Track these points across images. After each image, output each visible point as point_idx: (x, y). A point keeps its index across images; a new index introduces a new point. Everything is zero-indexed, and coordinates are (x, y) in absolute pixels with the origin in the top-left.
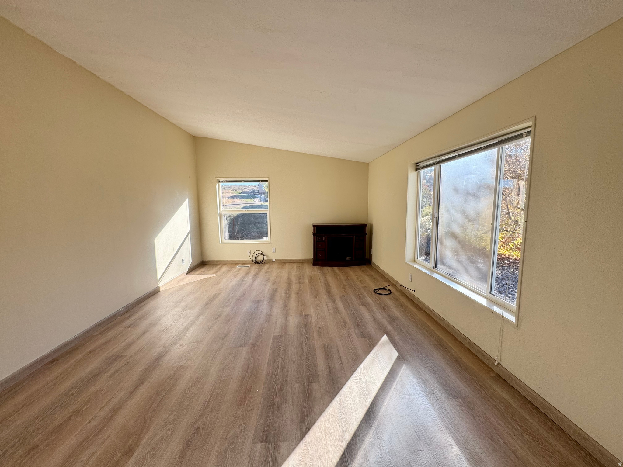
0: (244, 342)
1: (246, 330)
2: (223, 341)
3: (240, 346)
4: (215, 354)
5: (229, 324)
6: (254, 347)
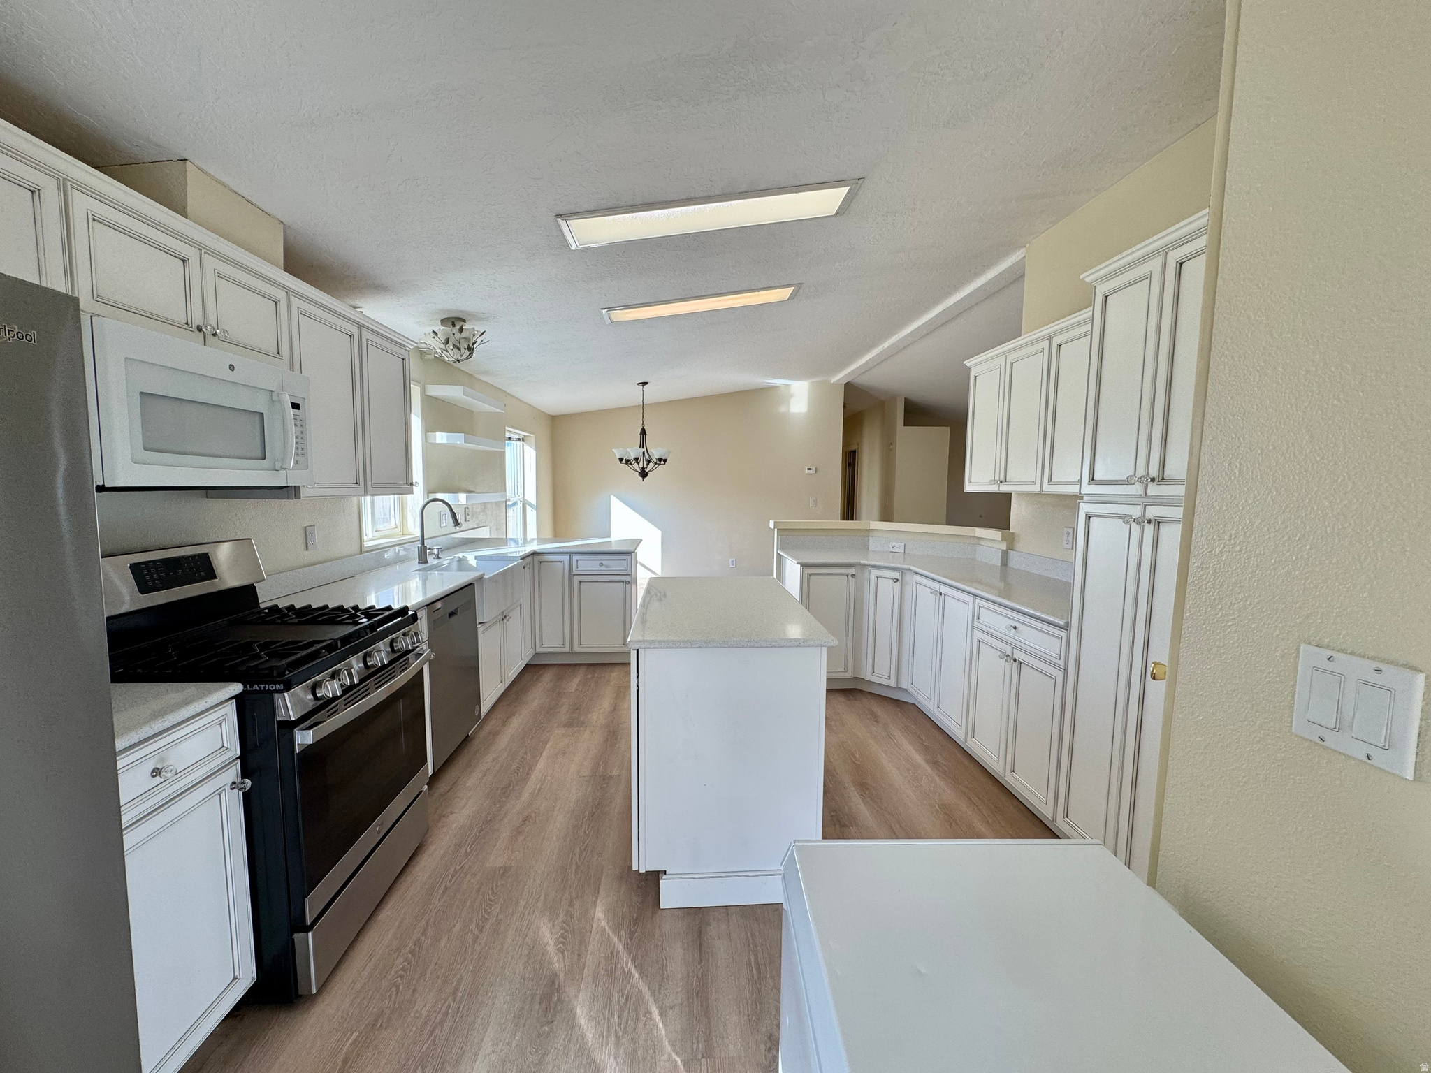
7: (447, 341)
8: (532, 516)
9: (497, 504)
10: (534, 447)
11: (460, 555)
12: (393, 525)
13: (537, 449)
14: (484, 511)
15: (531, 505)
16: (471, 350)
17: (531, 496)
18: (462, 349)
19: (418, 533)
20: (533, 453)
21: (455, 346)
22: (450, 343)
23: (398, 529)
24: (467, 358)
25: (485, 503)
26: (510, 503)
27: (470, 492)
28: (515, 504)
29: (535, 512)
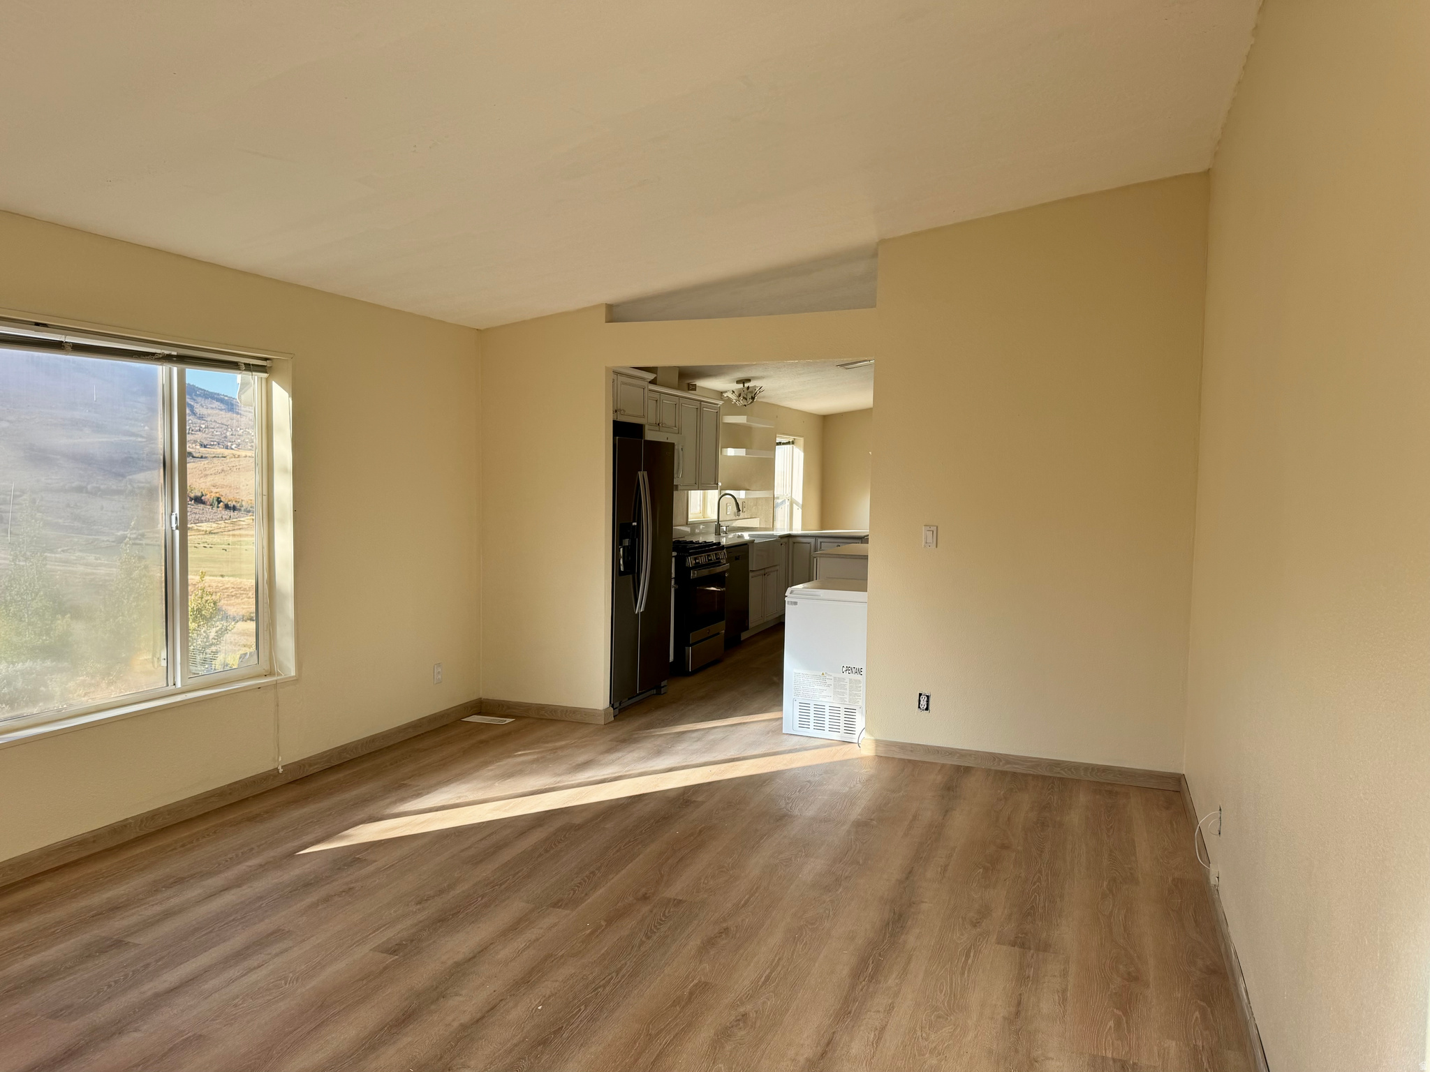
0: (667, 911)
1: (644, 942)
2: (724, 925)
3: (680, 902)
4: (750, 898)
5: (696, 981)
6: (646, 894)
7: (740, 395)
8: (798, 513)
9: (766, 499)
10: (802, 449)
11: (740, 534)
12: (698, 511)
13: (805, 451)
14: (756, 505)
15: (797, 504)
16: (753, 398)
17: (798, 496)
18: (748, 399)
19: (715, 517)
20: (802, 455)
21: (744, 398)
22: (741, 396)
23: (701, 514)
24: (751, 403)
25: (757, 498)
26: (779, 501)
27: (748, 490)
28: (783, 502)
29: (800, 510)
